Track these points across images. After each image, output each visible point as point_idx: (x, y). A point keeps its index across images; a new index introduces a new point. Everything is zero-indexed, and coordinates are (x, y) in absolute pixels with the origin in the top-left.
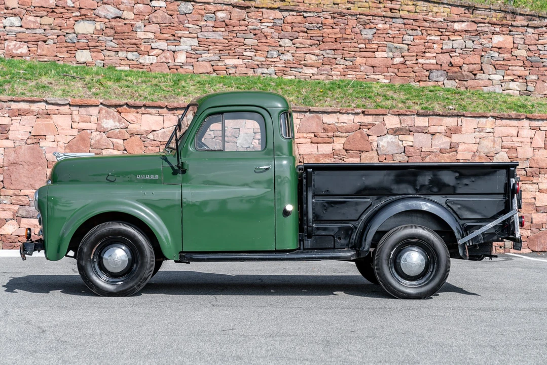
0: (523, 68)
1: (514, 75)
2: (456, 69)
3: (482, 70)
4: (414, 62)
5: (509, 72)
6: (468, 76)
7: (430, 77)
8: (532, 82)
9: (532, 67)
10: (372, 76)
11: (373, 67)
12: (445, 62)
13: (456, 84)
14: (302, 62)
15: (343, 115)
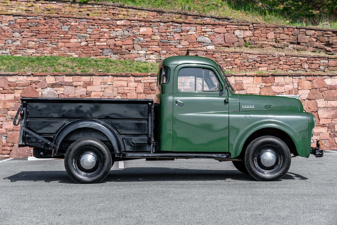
0: (158, 47)
1: (153, 51)
2: (118, 48)
3: (134, 48)
4: (93, 44)
5: (149, 49)
6: (125, 52)
7: (103, 53)
8: (164, 54)
9: (163, 45)
10: (68, 53)
11: (69, 48)
12: (112, 44)
13: (118, 57)
14: (26, 46)
15: (20, 77)
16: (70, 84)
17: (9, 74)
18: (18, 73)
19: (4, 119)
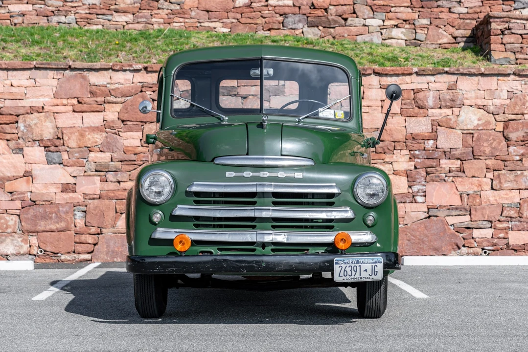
0: (409, 10)
1: (398, 19)
2: (319, 13)
3: (354, 13)
4: (263, 4)
5: (390, 15)
6: (335, 22)
7: (285, 24)
8: (422, 27)
9: (422, 7)
10: (206, 24)
11: (208, 11)
12: (305, 3)
13: (320, 33)
14: (112, 7)
15: (118, 73)
16: (232, 91)
17: (91, 67)
18: (114, 65)
19: (80, 171)
